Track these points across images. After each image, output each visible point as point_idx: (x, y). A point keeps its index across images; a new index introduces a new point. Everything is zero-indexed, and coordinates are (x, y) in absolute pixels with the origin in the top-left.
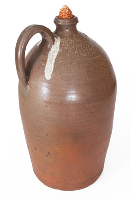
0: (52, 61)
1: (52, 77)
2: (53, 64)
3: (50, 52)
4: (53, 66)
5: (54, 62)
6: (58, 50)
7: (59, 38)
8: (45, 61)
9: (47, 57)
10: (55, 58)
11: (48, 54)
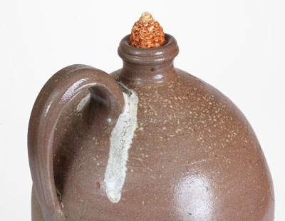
0: (120, 156)
1: (122, 196)
2: (124, 163)
3: (114, 131)
4: (125, 169)
5: (125, 157)
6: (135, 126)
7: (134, 95)
8: (105, 154)
9: (109, 145)
10: (128, 147)
11: (108, 136)
